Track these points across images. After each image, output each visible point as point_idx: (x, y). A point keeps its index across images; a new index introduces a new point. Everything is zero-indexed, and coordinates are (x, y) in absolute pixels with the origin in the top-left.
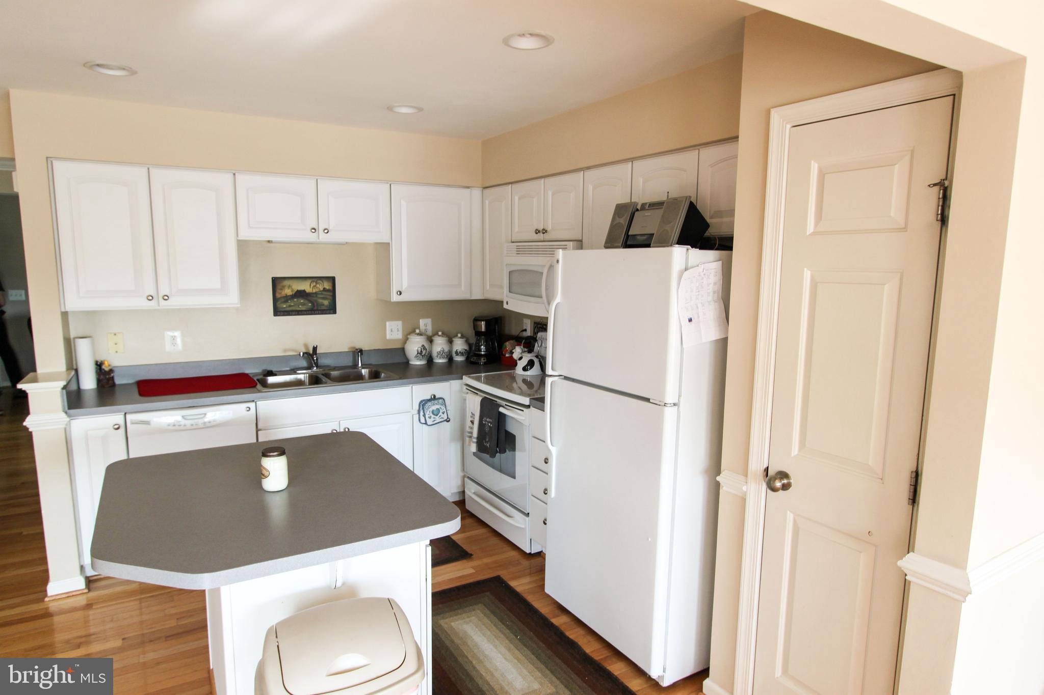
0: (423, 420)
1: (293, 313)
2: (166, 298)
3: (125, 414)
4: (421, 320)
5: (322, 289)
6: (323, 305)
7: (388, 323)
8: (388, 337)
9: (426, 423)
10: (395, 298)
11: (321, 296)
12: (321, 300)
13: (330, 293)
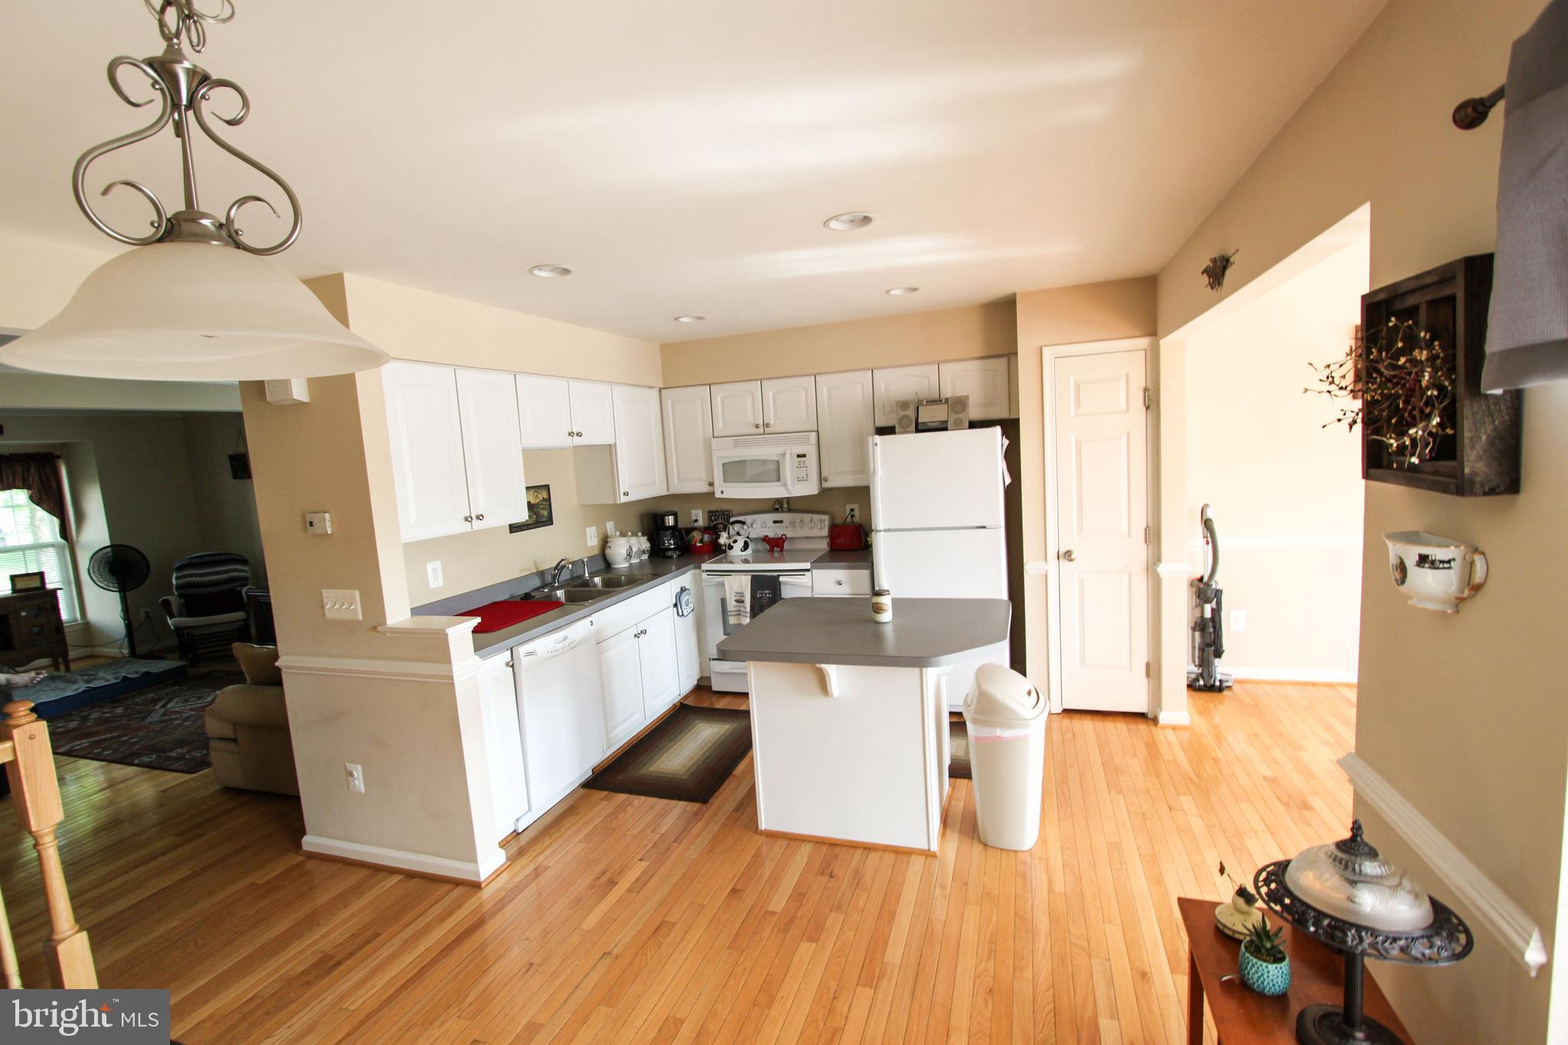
0: (681, 614)
1: (524, 528)
2: (481, 518)
3: (512, 649)
4: (607, 524)
5: (541, 499)
6: (543, 516)
7: (587, 529)
8: (589, 545)
9: (683, 615)
10: (624, 499)
11: (541, 507)
12: (542, 512)
13: (548, 503)
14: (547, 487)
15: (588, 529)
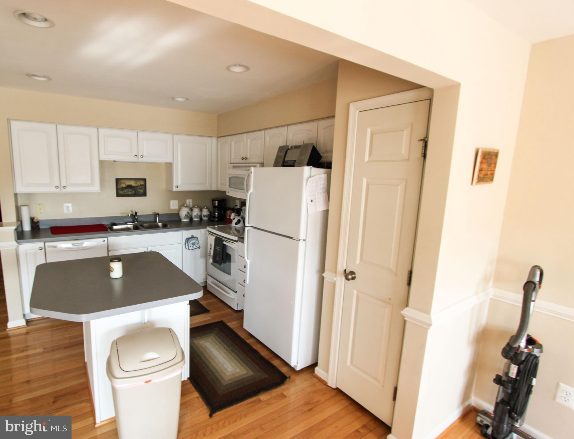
0: (187, 248)
1: (126, 196)
2: (65, 187)
3: (45, 242)
4: (187, 200)
5: (140, 184)
6: (140, 192)
8: (171, 208)
9: (189, 249)
10: (175, 189)
11: (139, 188)
12: (139, 190)
13: (144, 187)
14: (145, 180)
15: (171, 202)
